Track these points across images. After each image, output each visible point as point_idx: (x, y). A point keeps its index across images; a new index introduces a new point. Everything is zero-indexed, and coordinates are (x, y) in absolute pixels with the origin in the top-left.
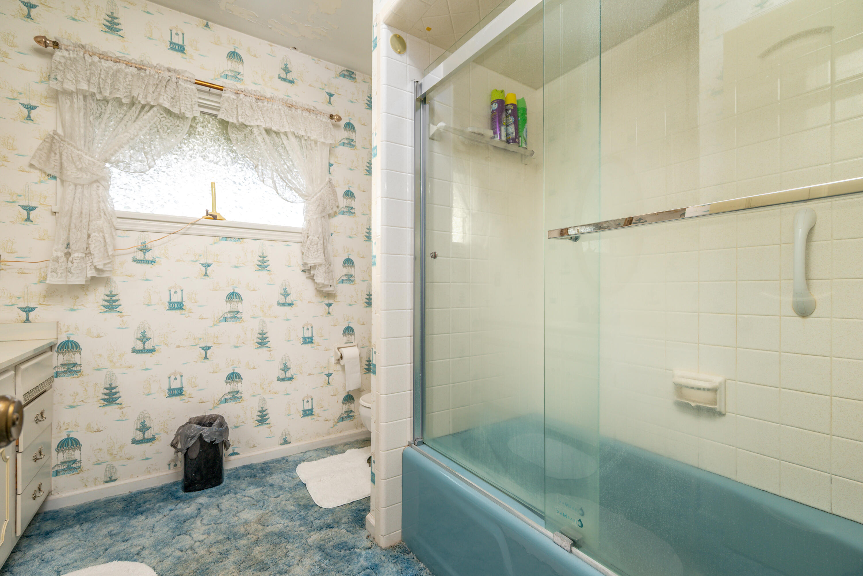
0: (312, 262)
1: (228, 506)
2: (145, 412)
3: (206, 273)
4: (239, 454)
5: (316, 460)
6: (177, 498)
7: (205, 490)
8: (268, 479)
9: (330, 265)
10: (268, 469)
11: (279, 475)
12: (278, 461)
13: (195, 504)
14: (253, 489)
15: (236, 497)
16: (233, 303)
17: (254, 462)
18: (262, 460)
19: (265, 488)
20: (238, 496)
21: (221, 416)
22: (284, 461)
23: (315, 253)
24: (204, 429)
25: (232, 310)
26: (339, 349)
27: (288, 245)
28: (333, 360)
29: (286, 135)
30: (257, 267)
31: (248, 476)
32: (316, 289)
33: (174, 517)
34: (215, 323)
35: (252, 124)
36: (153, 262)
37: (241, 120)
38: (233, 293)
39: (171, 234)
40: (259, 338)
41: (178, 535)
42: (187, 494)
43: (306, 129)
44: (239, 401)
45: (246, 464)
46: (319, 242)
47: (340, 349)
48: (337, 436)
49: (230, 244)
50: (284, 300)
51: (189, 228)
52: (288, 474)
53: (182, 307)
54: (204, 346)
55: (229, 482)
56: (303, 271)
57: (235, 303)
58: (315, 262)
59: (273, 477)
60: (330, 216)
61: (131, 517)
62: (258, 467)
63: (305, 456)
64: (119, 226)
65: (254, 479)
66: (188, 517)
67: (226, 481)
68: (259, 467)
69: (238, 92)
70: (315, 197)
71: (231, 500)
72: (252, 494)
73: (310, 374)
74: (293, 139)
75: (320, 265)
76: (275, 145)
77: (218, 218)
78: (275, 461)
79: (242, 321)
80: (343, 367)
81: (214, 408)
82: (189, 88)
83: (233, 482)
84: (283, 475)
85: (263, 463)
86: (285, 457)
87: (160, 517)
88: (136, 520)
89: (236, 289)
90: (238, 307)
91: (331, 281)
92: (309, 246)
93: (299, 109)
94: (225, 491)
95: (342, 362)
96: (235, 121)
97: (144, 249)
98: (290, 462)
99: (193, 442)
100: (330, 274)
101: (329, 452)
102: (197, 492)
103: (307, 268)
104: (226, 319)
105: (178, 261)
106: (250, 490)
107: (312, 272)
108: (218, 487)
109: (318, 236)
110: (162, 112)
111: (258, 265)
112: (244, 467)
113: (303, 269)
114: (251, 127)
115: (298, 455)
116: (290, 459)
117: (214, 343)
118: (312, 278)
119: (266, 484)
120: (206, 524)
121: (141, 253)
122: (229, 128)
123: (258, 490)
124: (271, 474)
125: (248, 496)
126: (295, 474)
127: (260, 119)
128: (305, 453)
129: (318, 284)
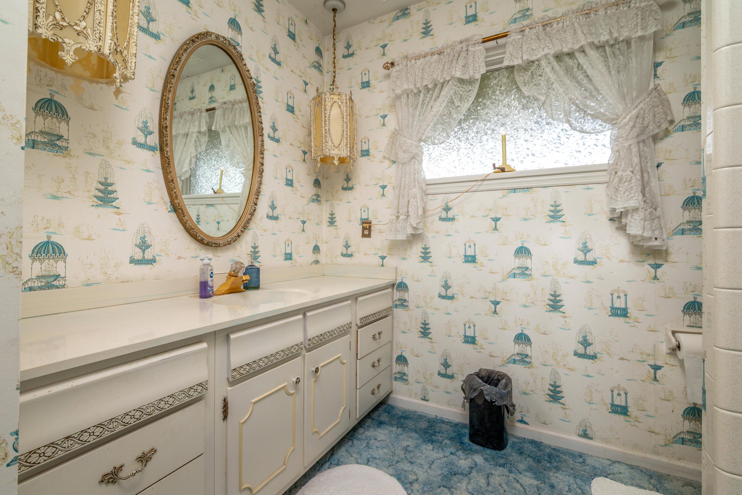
0: (621, 206)
1: (497, 482)
2: (447, 351)
3: (496, 227)
4: (528, 425)
5: (626, 484)
6: (461, 443)
7: (486, 449)
8: (551, 474)
9: (655, 209)
10: (557, 460)
11: (567, 477)
12: (573, 455)
13: (471, 460)
14: (529, 478)
15: (508, 476)
16: (522, 258)
17: (546, 441)
18: (554, 444)
19: (543, 485)
20: (512, 476)
21: (508, 376)
22: (581, 460)
23: (627, 193)
24: (485, 385)
25: (520, 266)
26: (674, 333)
27: (588, 189)
28: (664, 348)
29: (584, 51)
30: (549, 218)
31: (531, 457)
32: (632, 243)
33: (450, 463)
34: (504, 278)
35: (539, 56)
36: (453, 219)
37: (525, 58)
38: (522, 247)
39: (464, 192)
40: (551, 300)
41: (443, 486)
42: (471, 443)
43: (611, 29)
44: (528, 366)
45: (535, 439)
46: (634, 178)
47: (677, 334)
48: (671, 462)
49: (519, 195)
50: (584, 257)
51: (480, 185)
52: (579, 482)
53: (475, 260)
54: (493, 300)
55: (510, 453)
56: (611, 220)
57: (524, 259)
58: (625, 205)
59: (558, 475)
60: (656, 138)
61: (425, 441)
62: (546, 451)
63: (611, 467)
64: (429, 192)
65: (536, 465)
66: (460, 470)
67: (508, 450)
68: (548, 451)
69: (523, 29)
70: (628, 117)
71: (502, 477)
72: (525, 484)
73: (622, 359)
74: (592, 53)
75: (636, 210)
76: (568, 71)
77: (506, 170)
78: (569, 453)
79: (531, 278)
80: (682, 362)
81: (503, 365)
82: (477, 50)
83: (514, 454)
84: (572, 480)
85: (554, 449)
86: (584, 454)
87: (441, 455)
88: (426, 446)
89: (525, 243)
90: (527, 263)
91: (657, 232)
92: (616, 185)
93: (600, 10)
94: (502, 461)
95: (681, 354)
96: (520, 62)
97: (447, 209)
98: (588, 465)
99: (475, 395)
100: (656, 221)
101: (652, 481)
102: (479, 447)
103: (616, 216)
104: (514, 276)
105: (472, 217)
106: (526, 476)
107: (623, 220)
108: (498, 452)
109: (631, 169)
110: (456, 83)
111: (549, 216)
112: (533, 442)
113: (611, 216)
114: (538, 61)
115: (602, 461)
116: (589, 461)
117: (503, 299)
118: (622, 228)
119: (546, 480)
120: (470, 491)
121: (445, 212)
122: (515, 72)
123: (535, 482)
124: (558, 469)
125: (521, 485)
126: (588, 489)
127: (548, 46)
128: (614, 462)
129: (635, 236)
